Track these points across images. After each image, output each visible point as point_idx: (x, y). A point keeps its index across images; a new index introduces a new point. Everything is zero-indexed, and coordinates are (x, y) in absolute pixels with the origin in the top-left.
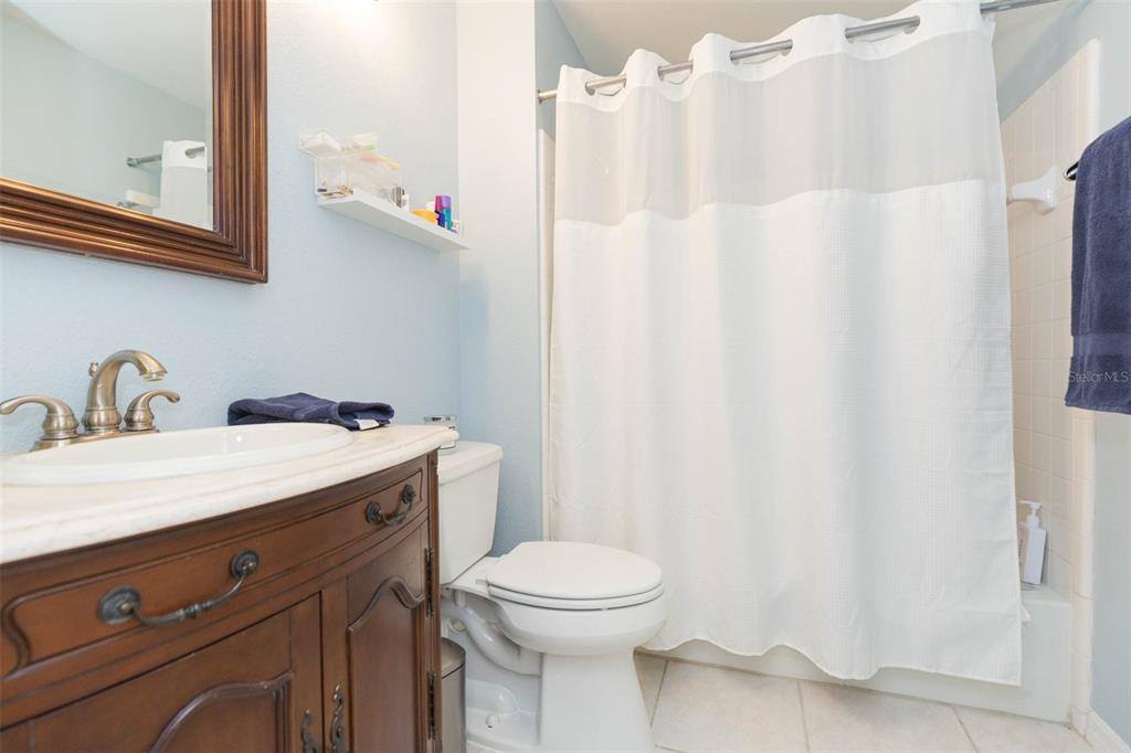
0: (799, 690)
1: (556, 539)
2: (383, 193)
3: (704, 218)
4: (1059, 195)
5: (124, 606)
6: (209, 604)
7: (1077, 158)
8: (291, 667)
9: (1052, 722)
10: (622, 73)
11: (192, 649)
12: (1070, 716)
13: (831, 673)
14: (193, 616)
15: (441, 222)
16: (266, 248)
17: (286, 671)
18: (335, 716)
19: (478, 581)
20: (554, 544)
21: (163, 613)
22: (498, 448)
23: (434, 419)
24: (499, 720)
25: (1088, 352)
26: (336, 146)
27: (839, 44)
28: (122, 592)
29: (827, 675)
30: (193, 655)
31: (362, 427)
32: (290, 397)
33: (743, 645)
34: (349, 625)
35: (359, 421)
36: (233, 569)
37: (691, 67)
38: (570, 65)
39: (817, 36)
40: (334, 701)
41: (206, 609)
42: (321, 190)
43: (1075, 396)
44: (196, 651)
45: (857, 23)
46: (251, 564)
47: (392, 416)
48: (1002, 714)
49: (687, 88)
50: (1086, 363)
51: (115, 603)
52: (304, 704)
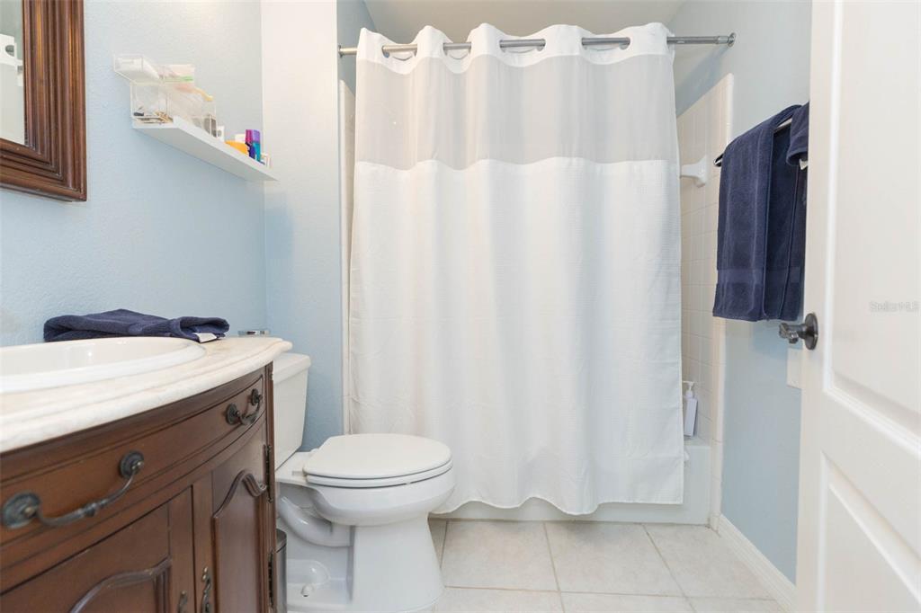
0: (545, 528)
1: (356, 432)
2: (197, 122)
3: (479, 172)
4: (709, 175)
5: (28, 510)
6: (104, 502)
7: (722, 151)
8: (169, 553)
9: (699, 525)
10: (413, 43)
11: (86, 546)
12: (709, 520)
13: (568, 513)
14: (91, 514)
15: (252, 153)
16: (85, 167)
17: (166, 558)
18: (204, 594)
19: (294, 473)
20: (354, 436)
21: (60, 514)
22: (307, 357)
23: (249, 333)
24: (313, 589)
25: (727, 281)
26: (155, 74)
27: (577, 49)
28: (22, 497)
29: (565, 514)
30: (86, 551)
31: (202, 340)
32: (112, 313)
33: (506, 500)
34: (214, 514)
35: (199, 335)
36: (122, 469)
37: (470, 48)
38: (369, 29)
39: (561, 39)
40: (203, 581)
41: (102, 506)
42: (136, 114)
43: (718, 311)
44: (89, 547)
45: (590, 35)
46: (139, 464)
47: (227, 329)
48: (672, 525)
49: (466, 64)
50: (725, 288)
51: (18, 507)
52: (181, 585)
